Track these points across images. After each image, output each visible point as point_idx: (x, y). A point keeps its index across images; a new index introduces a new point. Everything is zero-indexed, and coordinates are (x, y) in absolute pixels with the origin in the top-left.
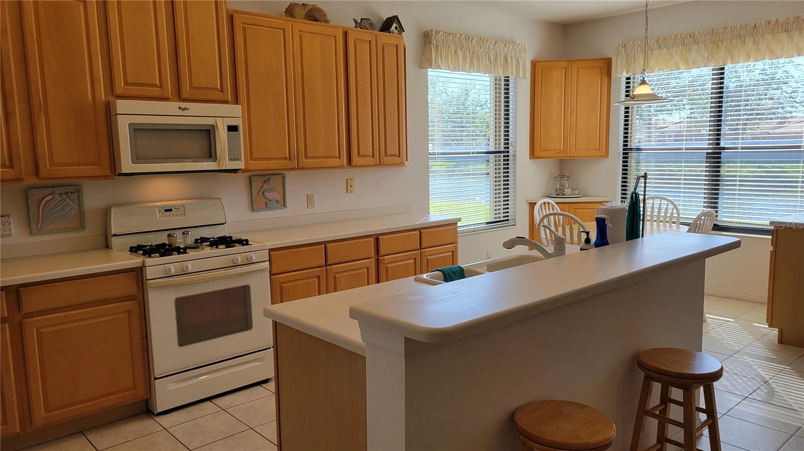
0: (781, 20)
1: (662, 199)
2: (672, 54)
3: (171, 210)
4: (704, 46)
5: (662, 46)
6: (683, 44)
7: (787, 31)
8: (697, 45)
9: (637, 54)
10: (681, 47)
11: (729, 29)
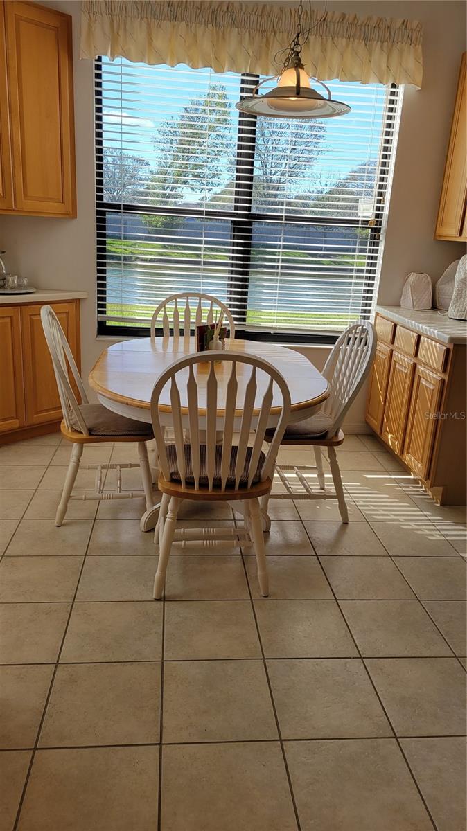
0: (362, 19)
1: (201, 296)
2: (195, 35)
4: (247, 34)
5: (178, 14)
6: (214, 21)
7: (365, 39)
8: (237, 29)
9: (129, 18)
10: (210, 26)
11: (288, 12)
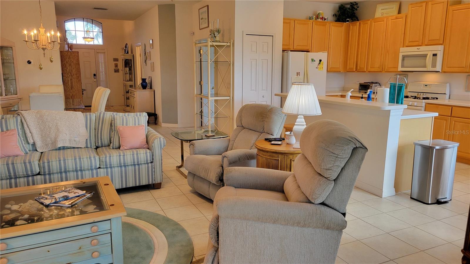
3: (427, 86)
